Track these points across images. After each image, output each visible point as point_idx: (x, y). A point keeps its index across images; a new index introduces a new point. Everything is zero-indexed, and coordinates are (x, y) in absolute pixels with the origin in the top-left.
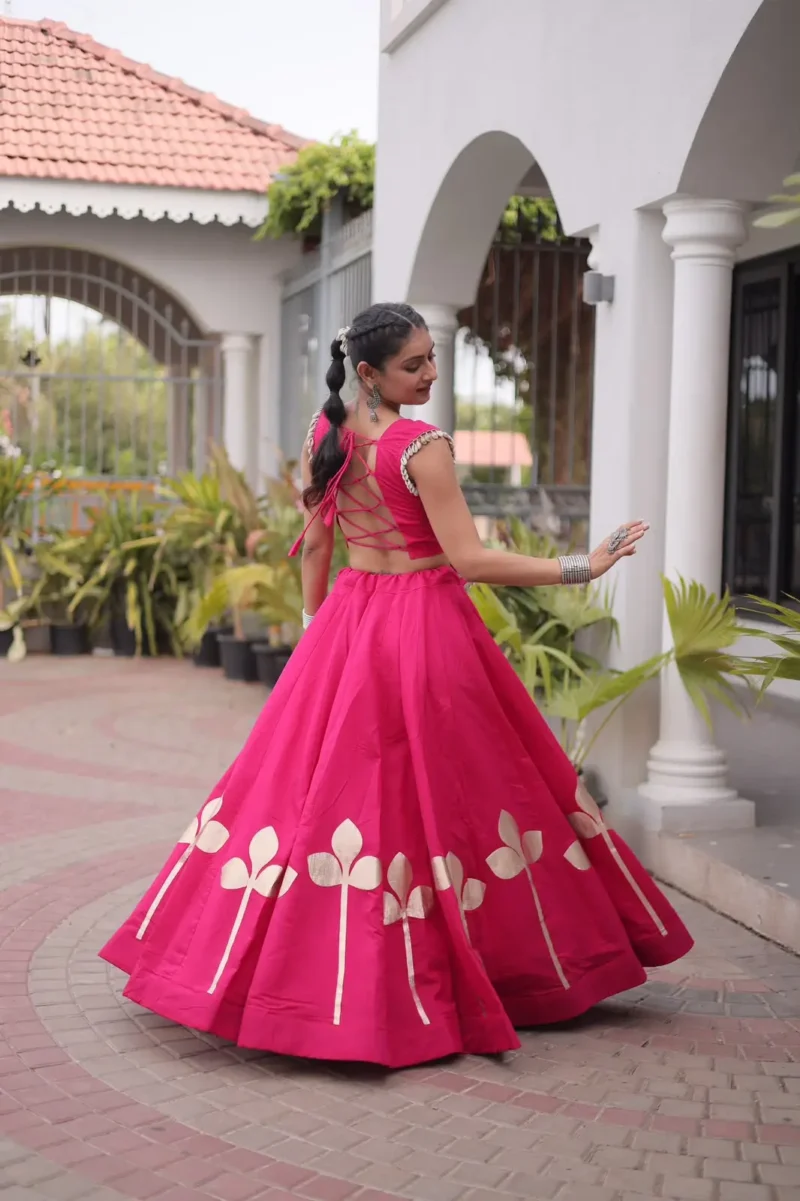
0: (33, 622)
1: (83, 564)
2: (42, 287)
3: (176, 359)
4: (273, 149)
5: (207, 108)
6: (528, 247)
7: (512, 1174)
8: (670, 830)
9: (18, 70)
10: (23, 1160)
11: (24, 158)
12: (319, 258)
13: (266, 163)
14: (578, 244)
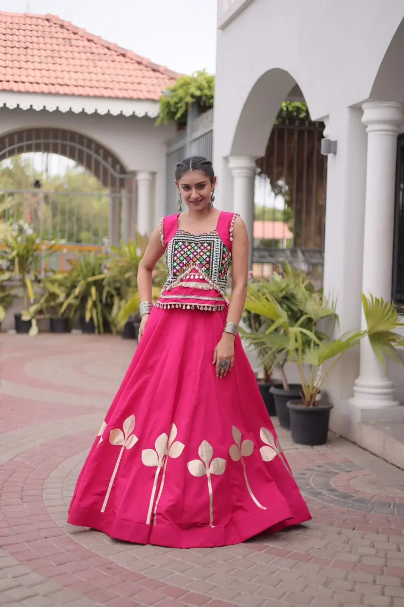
0: (42, 317)
1: (67, 287)
2: (47, 149)
3: (113, 184)
4: (163, 79)
5: (129, 58)
6: (292, 127)
7: (288, 593)
8: (365, 422)
9: (35, 39)
10: (42, 583)
11: (38, 83)
12: (186, 133)
13: (159, 86)
14: (317, 126)
